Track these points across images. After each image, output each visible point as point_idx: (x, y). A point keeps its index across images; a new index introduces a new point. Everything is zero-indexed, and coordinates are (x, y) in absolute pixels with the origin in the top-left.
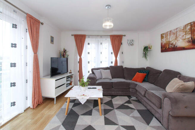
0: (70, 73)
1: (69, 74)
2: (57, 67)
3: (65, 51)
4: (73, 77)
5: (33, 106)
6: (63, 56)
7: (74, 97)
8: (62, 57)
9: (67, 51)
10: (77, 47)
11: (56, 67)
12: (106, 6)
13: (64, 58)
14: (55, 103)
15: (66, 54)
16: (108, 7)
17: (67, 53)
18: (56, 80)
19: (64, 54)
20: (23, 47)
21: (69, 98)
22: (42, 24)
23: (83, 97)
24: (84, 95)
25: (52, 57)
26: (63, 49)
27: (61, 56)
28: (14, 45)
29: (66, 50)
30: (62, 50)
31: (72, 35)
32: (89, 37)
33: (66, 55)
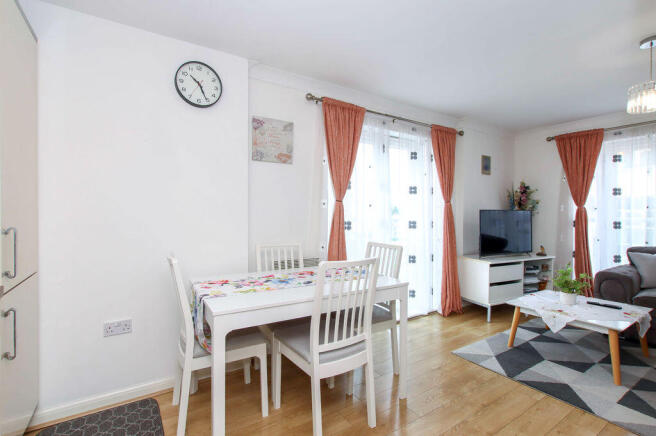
0: (539, 254)
1: (534, 257)
2: (506, 235)
3: (525, 190)
4: (552, 268)
5: (444, 310)
6: (520, 205)
7: (531, 310)
8: (517, 208)
9: (532, 188)
10: (568, 175)
11: (503, 236)
12: (642, 43)
13: (523, 210)
14: (489, 319)
15: (528, 198)
16: (652, 44)
17: (535, 197)
18: (492, 266)
19: (522, 200)
20: (427, 192)
21: (519, 308)
22: (461, 133)
23: (558, 314)
24: (560, 311)
25: (482, 209)
26: (519, 185)
27: (513, 205)
28: (413, 190)
29: (527, 188)
30: (517, 188)
31: (549, 139)
32: (620, 133)
33: (530, 202)
